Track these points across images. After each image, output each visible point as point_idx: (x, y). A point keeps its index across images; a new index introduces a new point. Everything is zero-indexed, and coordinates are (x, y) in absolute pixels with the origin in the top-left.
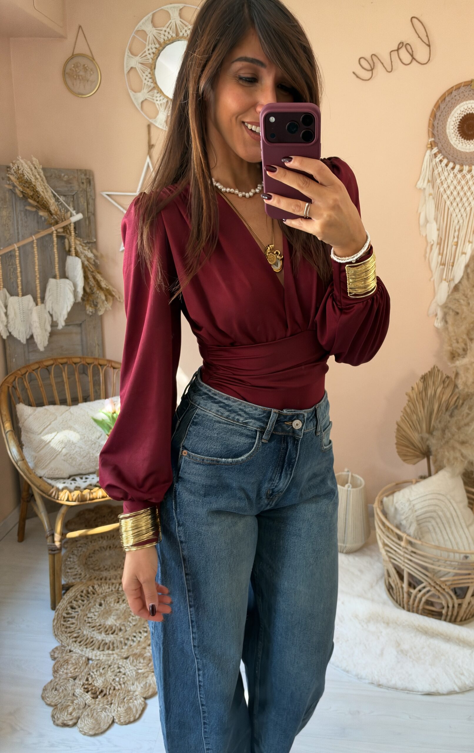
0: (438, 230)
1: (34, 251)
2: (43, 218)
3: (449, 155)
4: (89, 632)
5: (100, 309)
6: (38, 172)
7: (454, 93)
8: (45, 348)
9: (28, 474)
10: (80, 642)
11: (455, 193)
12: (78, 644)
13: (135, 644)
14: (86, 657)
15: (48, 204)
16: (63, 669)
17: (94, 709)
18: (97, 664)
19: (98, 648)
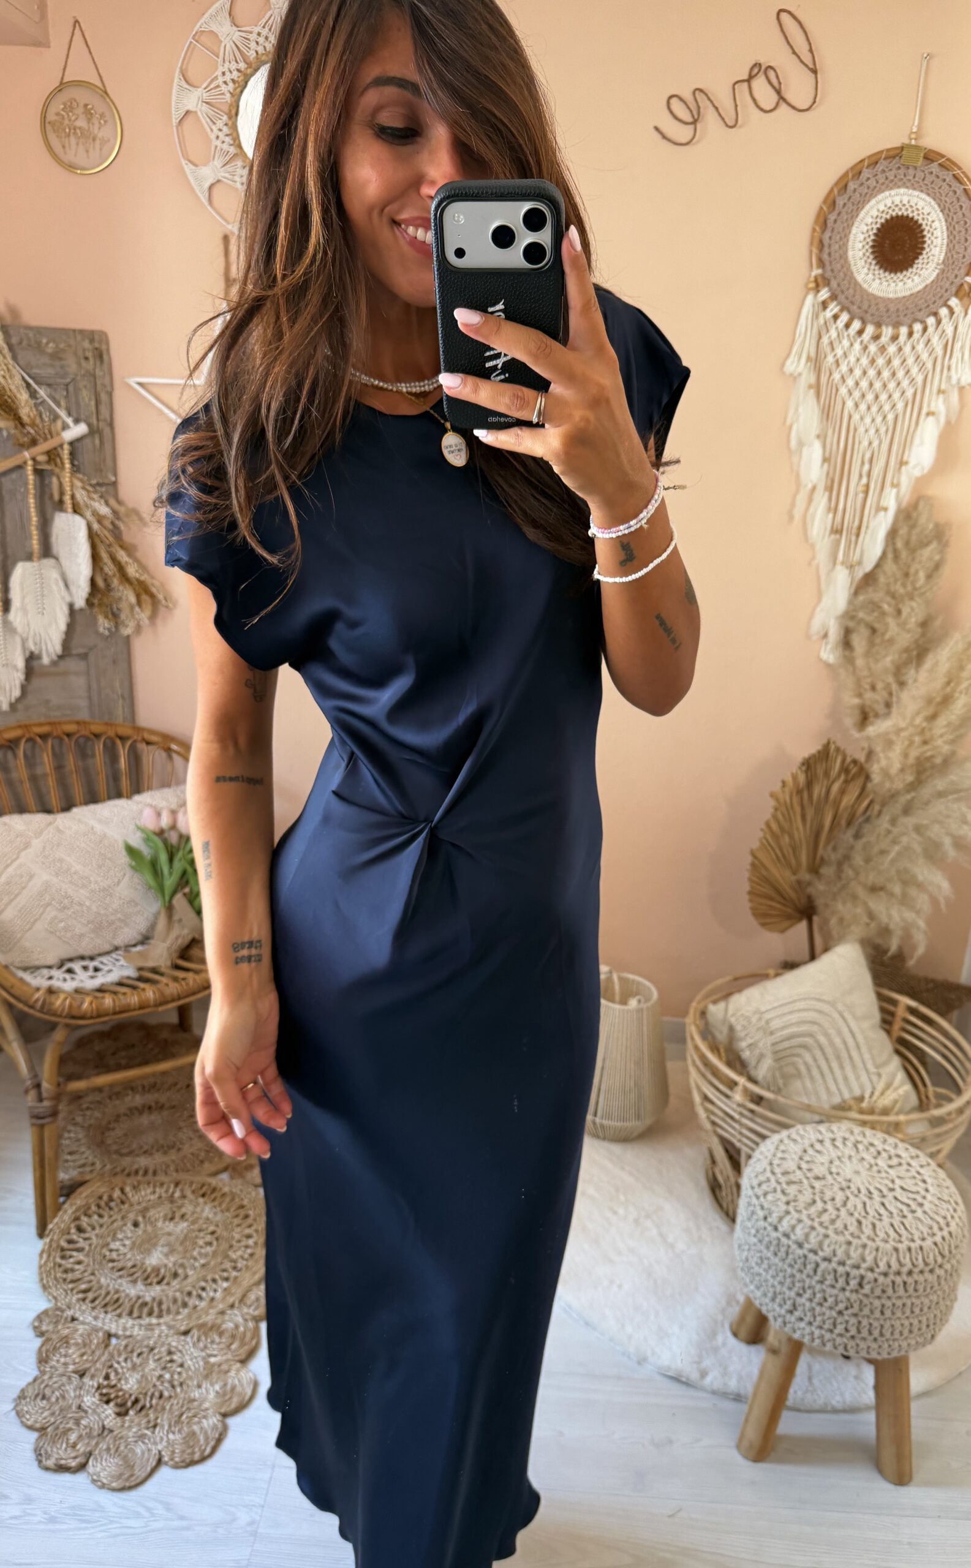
0: (827, 461)
2: (5, 433)
3: (852, 303)
4: (111, 1279)
5: (127, 622)
7: (866, 173)
8: (12, 704)
10: (93, 1301)
11: (864, 384)
12: (90, 1305)
13: (203, 1304)
14: (105, 1332)
15: (13, 401)
16: (58, 1356)
17: (121, 1438)
18: (126, 1346)
19: (130, 1313)
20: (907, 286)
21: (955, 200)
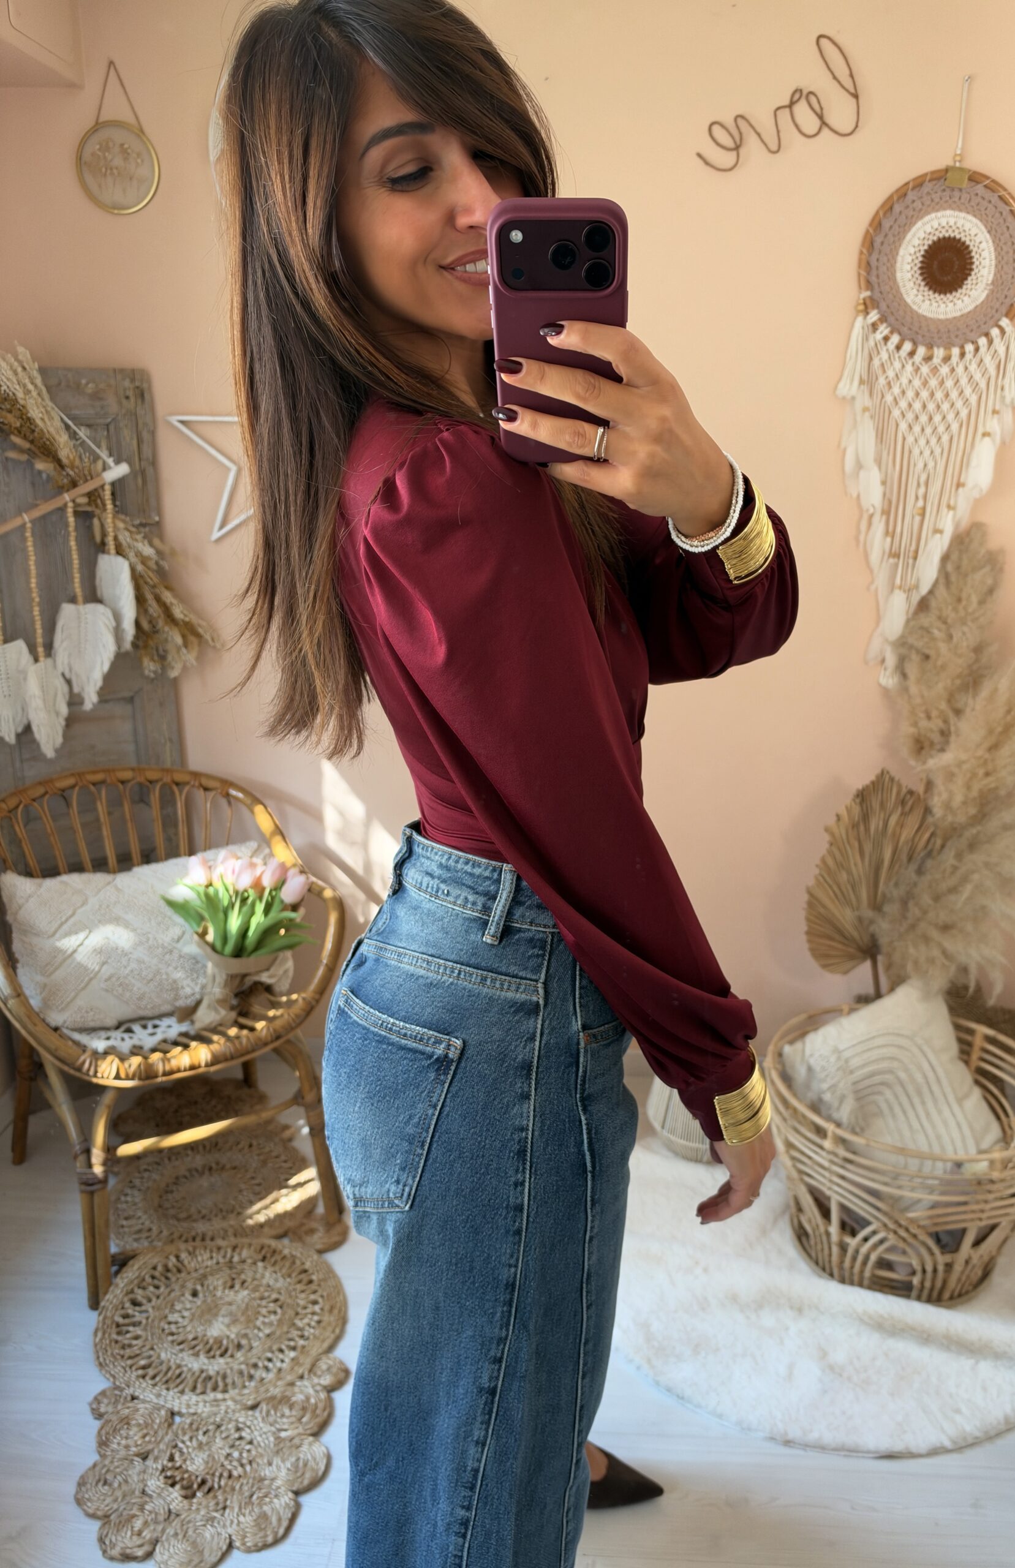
0: (884, 483)
1: (27, 547)
2: (44, 476)
3: (903, 325)
4: (172, 1353)
5: (173, 664)
6: (30, 377)
7: (911, 196)
8: (57, 751)
9: (30, 1026)
10: (153, 1378)
11: (917, 406)
12: (150, 1382)
13: (271, 1376)
14: (168, 1409)
15: (53, 445)
16: (118, 1438)
17: (189, 1522)
18: (191, 1424)
19: (194, 1389)
20: (957, 307)
21: (1001, 221)
